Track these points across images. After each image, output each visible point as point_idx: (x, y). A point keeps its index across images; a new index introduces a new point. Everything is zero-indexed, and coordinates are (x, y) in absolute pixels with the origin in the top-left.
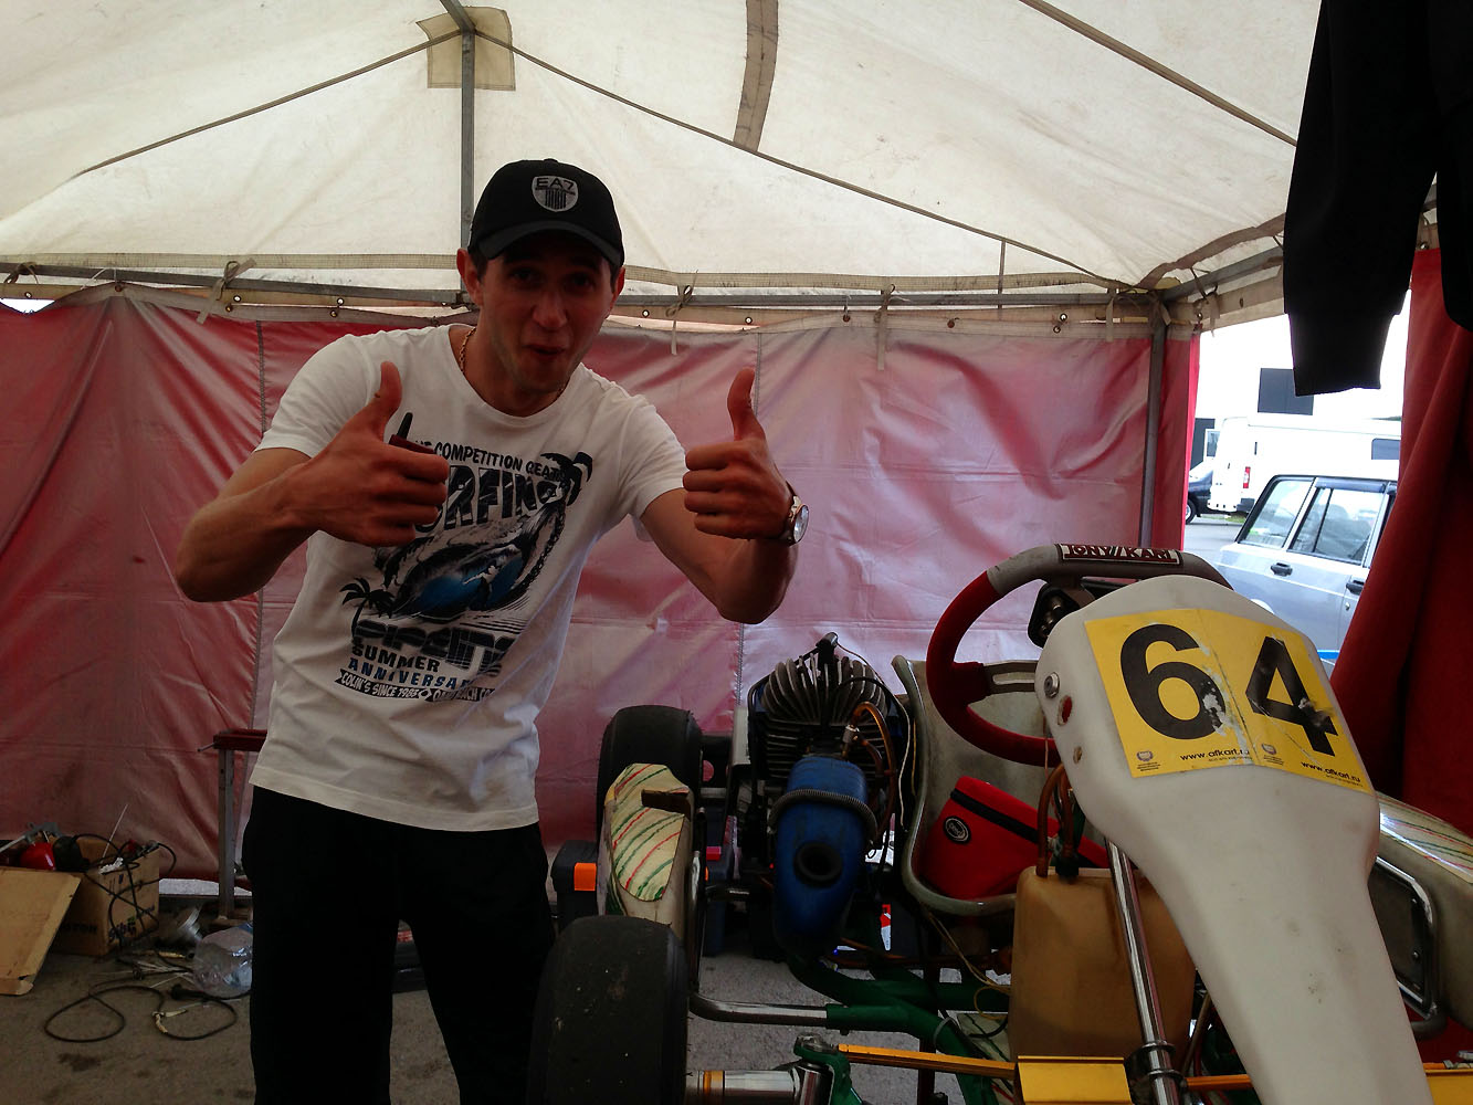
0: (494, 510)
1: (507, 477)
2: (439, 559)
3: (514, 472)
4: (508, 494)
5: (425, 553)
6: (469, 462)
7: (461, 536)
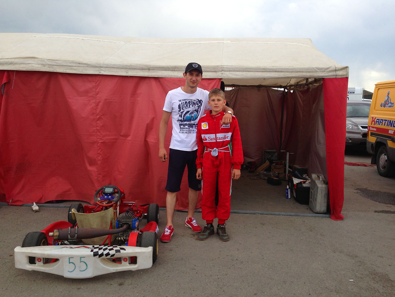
0: (191, 106)
1: (191, 102)
2: (186, 113)
3: (192, 101)
4: (192, 104)
5: (184, 113)
6: (186, 101)
7: (187, 110)
